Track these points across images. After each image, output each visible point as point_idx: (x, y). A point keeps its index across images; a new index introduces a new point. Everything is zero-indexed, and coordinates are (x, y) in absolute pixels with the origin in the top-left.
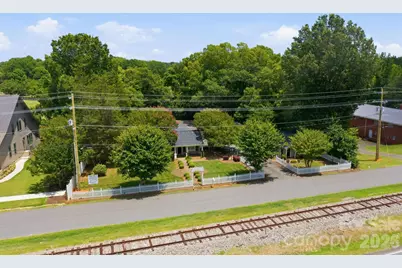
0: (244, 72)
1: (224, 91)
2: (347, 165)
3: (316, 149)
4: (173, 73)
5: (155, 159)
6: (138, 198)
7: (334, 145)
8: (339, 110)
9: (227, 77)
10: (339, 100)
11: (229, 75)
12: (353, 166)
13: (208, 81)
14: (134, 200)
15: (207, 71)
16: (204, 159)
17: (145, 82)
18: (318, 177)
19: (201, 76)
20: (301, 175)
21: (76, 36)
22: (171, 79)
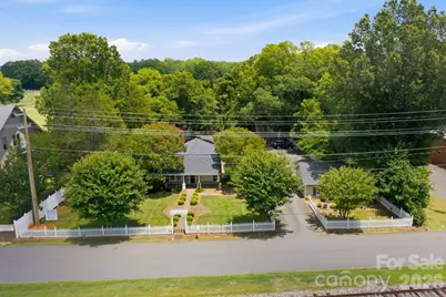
0: (303, 79)
1: (277, 103)
2: (408, 220)
3: (351, 197)
4: (230, 79)
5: (111, 198)
6: (92, 245)
7: (392, 190)
8: (410, 138)
9: (282, 85)
10: (412, 125)
11: (285, 82)
12: (415, 223)
13: (260, 89)
14: (88, 247)
15: (261, 77)
16: (219, 193)
17: (182, 90)
18: (353, 236)
19: (254, 84)
20: (330, 231)
21: (74, 37)
22: (226, 85)
